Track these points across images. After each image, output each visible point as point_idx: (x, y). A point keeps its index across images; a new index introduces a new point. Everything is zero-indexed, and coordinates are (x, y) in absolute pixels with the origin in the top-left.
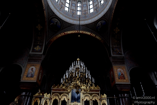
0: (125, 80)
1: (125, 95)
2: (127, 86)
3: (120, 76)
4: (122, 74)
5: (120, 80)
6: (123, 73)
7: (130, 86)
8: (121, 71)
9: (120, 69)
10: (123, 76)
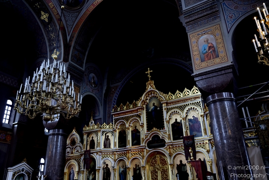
0: (217, 60)
1: (222, 96)
2: (223, 72)
3: (204, 54)
4: (210, 48)
5: (204, 64)
6: (214, 44)
7: (231, 70)
8: (207, 41)
9: (205, 36)
10: (214, 51)
